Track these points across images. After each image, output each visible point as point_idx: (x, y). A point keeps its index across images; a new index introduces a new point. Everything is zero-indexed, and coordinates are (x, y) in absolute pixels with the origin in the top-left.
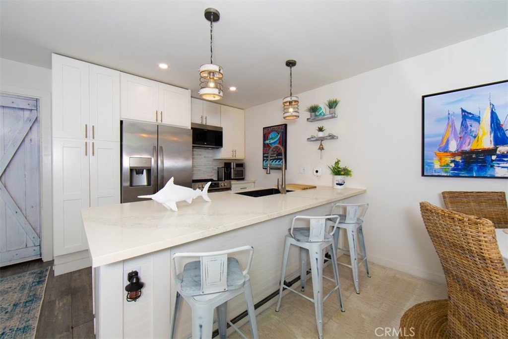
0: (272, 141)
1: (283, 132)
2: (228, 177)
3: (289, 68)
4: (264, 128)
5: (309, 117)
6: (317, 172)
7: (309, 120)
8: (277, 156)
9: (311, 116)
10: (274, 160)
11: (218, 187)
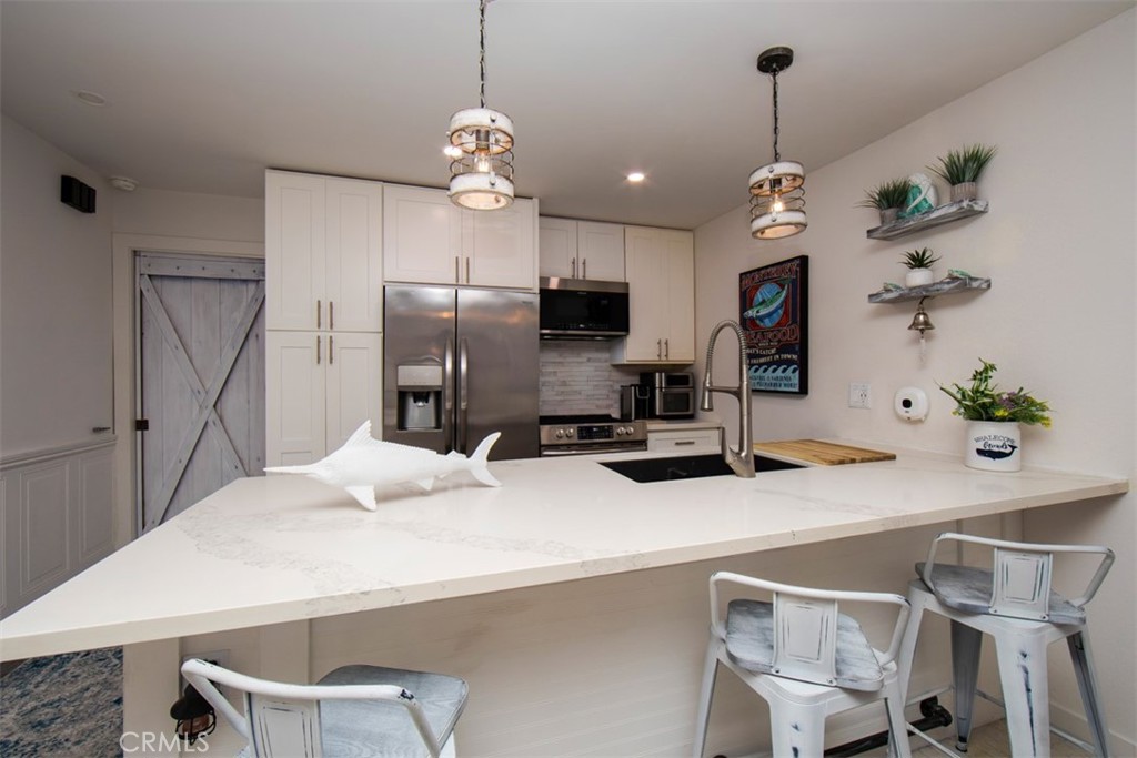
0: (764, 311)
1: (794, 281)
2: (645, 411)
3: (768, 77)
4: (741, 275)
5: (877, 224)
6: (907, 404)
7: (875, 234)
8: (778, 352)
9: (883, 222)
10: (769, 364)
11: (609, 437)
